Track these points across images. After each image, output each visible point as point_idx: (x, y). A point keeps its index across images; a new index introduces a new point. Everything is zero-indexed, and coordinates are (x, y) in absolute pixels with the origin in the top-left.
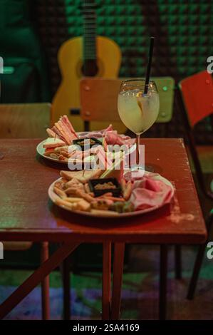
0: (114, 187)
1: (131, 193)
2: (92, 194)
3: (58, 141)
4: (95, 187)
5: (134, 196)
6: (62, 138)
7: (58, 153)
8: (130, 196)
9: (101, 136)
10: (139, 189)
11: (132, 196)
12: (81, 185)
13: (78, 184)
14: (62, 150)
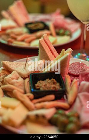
0: (57, 86)
1: (76, 96)
2: (31, 95)
3: (11, 23)
4: (36, 85)
5: (81, 102)
6: (15, 21)
7: (8, 35)
8: (75, 101)
9: (48, 20)
10: (86, 93)
11: (78, 101)
12: (21, 80)
13: (17, 79)
14: (12, 32)
